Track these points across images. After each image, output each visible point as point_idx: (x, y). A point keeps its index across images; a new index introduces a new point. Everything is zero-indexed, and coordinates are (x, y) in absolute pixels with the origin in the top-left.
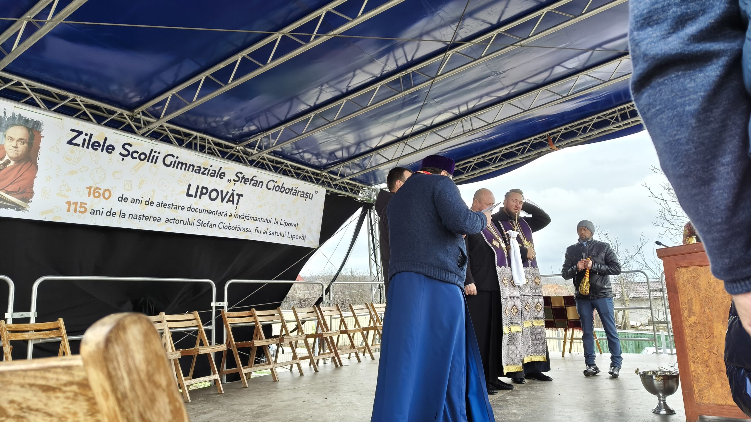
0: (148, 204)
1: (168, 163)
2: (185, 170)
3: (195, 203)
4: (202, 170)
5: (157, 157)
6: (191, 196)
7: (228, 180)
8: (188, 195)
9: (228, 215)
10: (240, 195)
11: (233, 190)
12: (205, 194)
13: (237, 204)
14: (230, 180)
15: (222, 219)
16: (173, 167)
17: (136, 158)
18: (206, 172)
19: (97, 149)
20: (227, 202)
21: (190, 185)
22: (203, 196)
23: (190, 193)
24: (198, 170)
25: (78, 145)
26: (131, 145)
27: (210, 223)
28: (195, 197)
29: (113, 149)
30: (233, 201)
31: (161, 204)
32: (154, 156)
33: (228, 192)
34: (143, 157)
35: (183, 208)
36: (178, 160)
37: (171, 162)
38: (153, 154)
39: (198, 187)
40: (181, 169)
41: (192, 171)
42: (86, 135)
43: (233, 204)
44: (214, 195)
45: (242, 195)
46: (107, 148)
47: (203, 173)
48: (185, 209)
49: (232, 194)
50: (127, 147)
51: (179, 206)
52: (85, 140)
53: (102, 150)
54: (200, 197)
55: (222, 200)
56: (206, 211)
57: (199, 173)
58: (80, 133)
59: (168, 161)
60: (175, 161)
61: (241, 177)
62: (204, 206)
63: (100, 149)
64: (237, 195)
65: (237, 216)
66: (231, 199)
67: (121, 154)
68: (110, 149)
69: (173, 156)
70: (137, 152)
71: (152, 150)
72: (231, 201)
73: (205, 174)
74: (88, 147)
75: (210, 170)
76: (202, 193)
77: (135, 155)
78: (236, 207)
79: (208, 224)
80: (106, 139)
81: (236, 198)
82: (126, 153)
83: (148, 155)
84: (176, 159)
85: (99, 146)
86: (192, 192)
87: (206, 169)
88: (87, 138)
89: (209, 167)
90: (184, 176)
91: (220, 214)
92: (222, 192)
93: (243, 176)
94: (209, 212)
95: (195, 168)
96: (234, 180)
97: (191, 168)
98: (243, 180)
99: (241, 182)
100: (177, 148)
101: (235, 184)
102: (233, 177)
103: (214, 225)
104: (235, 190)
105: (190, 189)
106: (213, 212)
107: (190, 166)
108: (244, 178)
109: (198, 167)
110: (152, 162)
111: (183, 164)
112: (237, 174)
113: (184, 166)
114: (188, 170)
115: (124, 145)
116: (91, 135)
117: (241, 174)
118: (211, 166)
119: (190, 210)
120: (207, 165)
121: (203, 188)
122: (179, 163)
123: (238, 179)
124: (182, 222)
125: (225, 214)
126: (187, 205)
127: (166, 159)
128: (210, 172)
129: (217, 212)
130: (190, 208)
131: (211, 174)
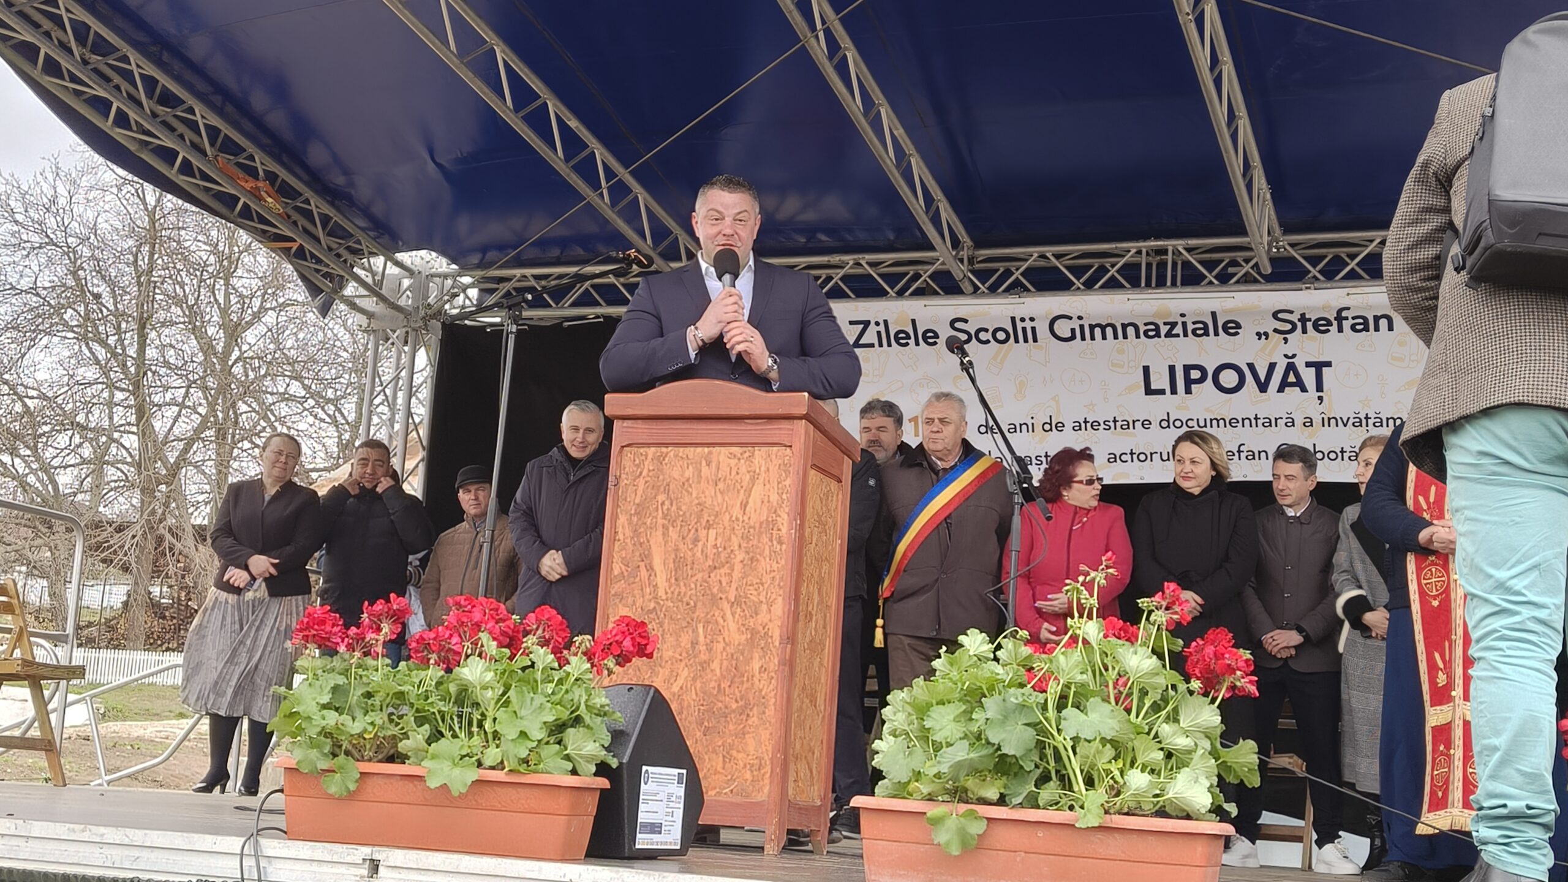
0: (1051, 430)
1: (1069, 335)
2: (1116, 337)
3: (1179, 408)
4: (1164, 329)
5: (1033, 329)
6: (1162, 392)
7: (1259, 334)
8: (1149, 391)
9: (1299, 422)
10: (1319, 367)
11: (1286, 356)
12: (1201, 381)
13: (1319, 387)
14: (1266, 334)
15: (1281, 434)
16: (1083, 338)
17: (988, 342)
18: (1178, 330)
19: (907, 344)
20: (1281, 390)
21: (1146, 370)
22: (1194, 387)
23: (1154, 386)
24: (1153, 331)
25: (872, 345)
26: (966, 321)
27: (1242, 448)
28: (1174, 391)
29: (936, 336)
30: (1300, 384)
31: (1083, 425)
32: (1024, 329)
33: (1272, 367)
34: (1001, 336)
35: (1146, 424)
36: (1086, 323)
37: (1073, 330)
38: (1019, 325)
39: (1172, 369)
40: (1104, 338)
41: (1138, 336)
42: (877, 324)
43: (1304, 389)
44: (1229, 378)
45: (1328, 364)
46: (925, 339)
47: (1169, 335)
48: (1155, 425)
49: (1291, 367)
50: (958, 325)
51: (1134, 422)
52: (879, 333)
53: (917, 344)
54: (1188, 391)
55: (1263, 387)
56: (1218, 421)
57: (1158, 335)
58: (866, 324)
59: (1063, 328)
60: (1082, 327)
61: (1296, 321)
62: (1207, 410)
63: (912, 341)
64: (1308, 365)
65: (1327, 421)
66: (1292, 378)
68: (930, 337)
69: (1070, 318)
70: (986, 330)
71: (1013, 319)
72: (1292, 385)
73: (1178, 335)
74: (889, 345)
75: (1184, 324)
76: (1189, 383)
77: (983, 336)
78: (1320, 398)
79: (1239, 452)
80: (913, 321)
81: (1308, 376)
82: (963, 337)
83: (1011, 331)
84: (1081, 322)
85: (908, 337)
86: (1160, 380)
87: (1173, 325)
88: (882, 328)
89: (1180, 320)
90: (1121, 352)
91: (1269, 423)
92: (1251, 366)
93: (1303, 315)
94: (1230, 423)
95: (1142, 329)
96: (1276, 331)
97: (1131, 330)
98: (1309, 325)
99: (1304, 331)
100: (1074, 298)
101: (1286, 340)
102: (1271, 325)
103: (1260, 452)
104: (1294, 356)
105: (1152, 378)
106: (1243, 420)
107: (1124, 327)
108: (1310, 320)
109: (1146, 324)
110: (1026, 341)
111: (1103, 328)
112: (1275, 315)
113: (1109, 330)
114: (1125, 337)
115: (952, 323)
116: (886, 322)
117: (1291, 312)
118: (1183, 315)
119: (1169, 426)
120: (1170, 315)
121: (1187, 369)
122: (1092, 328)
123: (1289, 327)
124: (1156, 457)
125: (1285, 421)
126: (1156, 416)
127: (1056, 326)
128: (1190, 327)
129: (1256, 418)
130: (1168, 421)
131: (1194, 332)
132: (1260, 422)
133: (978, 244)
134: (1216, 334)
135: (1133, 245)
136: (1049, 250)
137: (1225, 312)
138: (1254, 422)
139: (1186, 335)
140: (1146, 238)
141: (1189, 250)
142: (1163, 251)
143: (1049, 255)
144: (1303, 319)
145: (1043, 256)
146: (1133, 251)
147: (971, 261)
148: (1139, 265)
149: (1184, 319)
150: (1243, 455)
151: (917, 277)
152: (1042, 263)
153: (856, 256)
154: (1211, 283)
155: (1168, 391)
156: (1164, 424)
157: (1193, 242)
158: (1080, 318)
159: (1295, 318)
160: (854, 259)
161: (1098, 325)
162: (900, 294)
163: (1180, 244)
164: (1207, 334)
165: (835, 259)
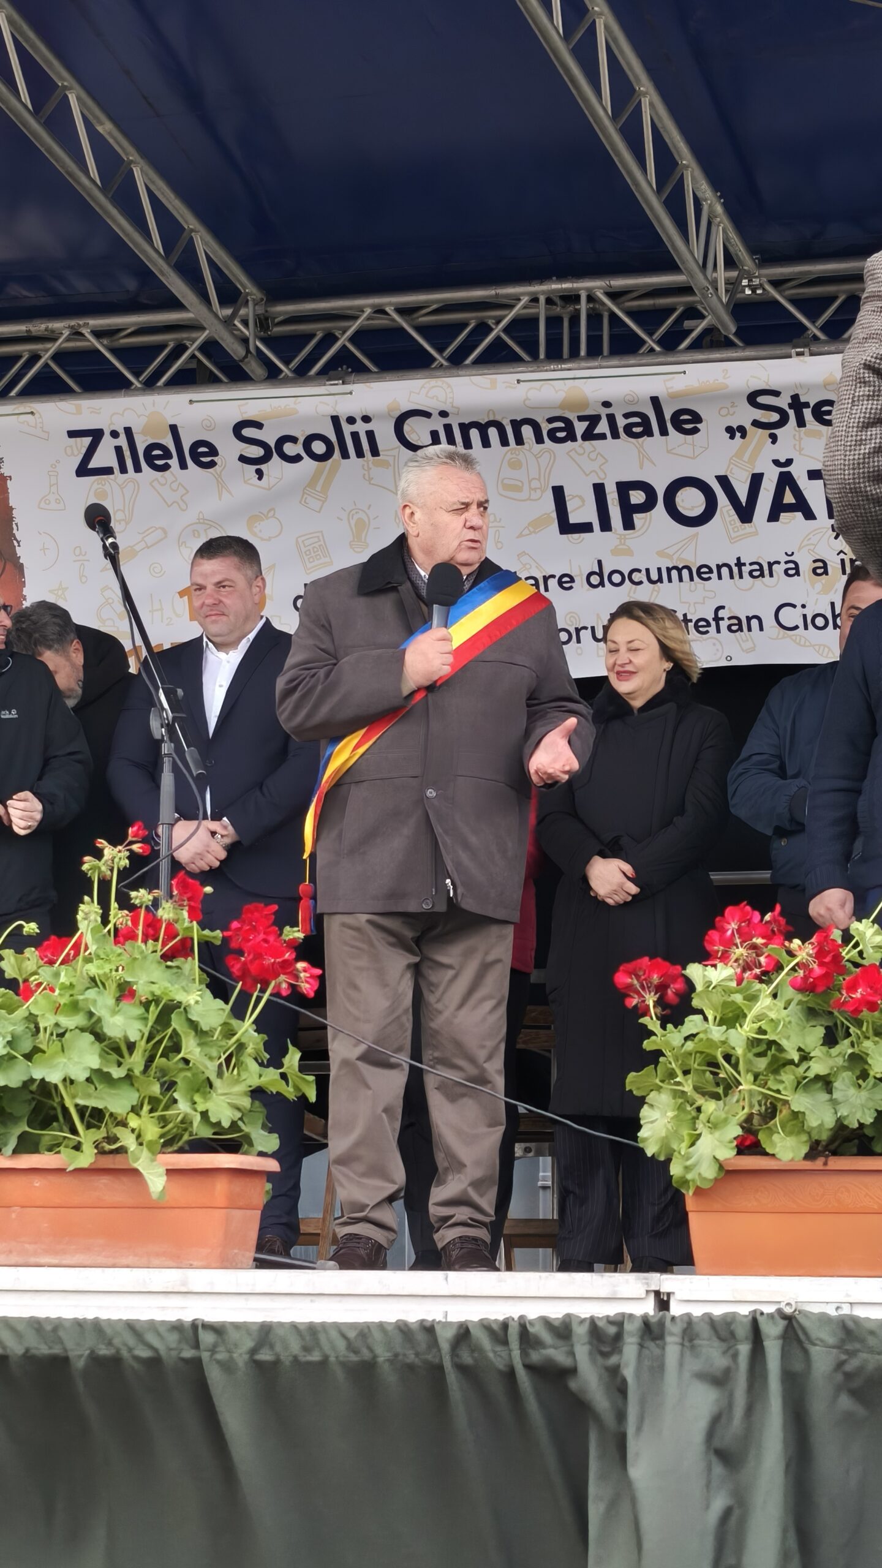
2: (504, 442)
3: (616, 552)
4: (580, 428)
5: (370, 435)
6: (586, 528)
7: (731, 431)
8: (566, 527)
9: (806, 566)
11: (776, 462)
12: (649, 505)
14: (742, 430)
15: (779, 588)
17: (297, 459)
18: (603, 427)
19: (167, 466)
20: (773, 517)
21: (559, 493)
22: (638, 518)
23: (573, 519)
24: (563, 431)
25: (108, 471)
26: (258, 425)
27: (721, 614)
28: (606, 526)
29: (213, 451)
30: (803, 507)
32: (355, 436)
33: (756, 480)
34: (318, 447)
35: (565, 582)
36: (453, 421)
37: (434, 433)
38: (347, 429)
39: (599, 490)
40: (486, 443)
41: (539, 440)
42: (115, 434)
43: (809, 515)
44: (691, 502)
46: (196, 457)
47: (589, 435)
48: (580, 583)
49: (786, 481)
50: (247, 432)
51: (546, 579)
52: (119, 450)
53: (183, 465)
54: (628, 525)
55: (745, 513)
56: (679, 570)
57: (572, 437)
58: (96, 435)
59: (418, 433)
60: (448, 428)
61: (786, 408)
62: (661, 554)
63: (174, 462)
64: (813, 475)
66: (789, 498)
67: (243, 459)
68: (204, 454)
69: (427, 415)
70: (294, 440)
71: (335, 420)
72: (790, 508)
73: (603, 436)
74: (138, 469)
75: (611, 419)
76: (628, 511)
77: (289, 449)
79: (717, 619)
80: (174, 429)
81: (814, 493)
82: (256, 452)
83: (333, 438)
84: (446, 421)
85: (167, 454)
86: (582, 510)
87: (594, 420)
88: (122, 441)
89: (604, 412)
90: (515, 465)
91: (760, 571)
92: (724, 481)
93: (795, 398)
94: (699, 574)
95: (545, 427)
96: (756, 424)
97: (527, 431)
98: (807, 413)
99: (801, 423)
100: (433, 382)
101: (774, 439)
102: (746, 415)
103: (749, 619)
104: (789, 462)
105: (570, 506)
106: (719, 567)
107: (517, 425)
108: (807, 405)
109: (550, 420)
110: (360, 454)
111: (483, 428)
112: (752, 398)
113: (493, 433)
114: (520, 441)
115: (238, 429)
116: (128, 431)
117: (776, 393)
118: (607, 404)
119: (602, 584)
120: (585, 404)
121: (624, 488)
122: (465, 428)
123: (775, 417)
124: (586, 635)
125: (783, 566)
126: (580, 567)
127: (406, 428)
128: (621, 422)
129: (740, 564)
130: (600, 574)
131: (628, 429)
132: (746, 569)
133: (275, 294)
134: (664, 432)
135: (523, 291)
136: (390, 302)
137: (674, 397)
138: (735, 570)
139: (615, 435)
140: (542, 276)
141: (614, 295)
142: (572, 298)
143: (388, 309)
144: (797, 404)
145: (380, 311)
146: (525, 300)
147: (263, 322)
148: (535, 320)
149: (609, 411)
150: (724, 625)
151: (180, 349)
152: (380, 322)
153: (73, 323)
154: (652, 350)
155: (596, 526)
156: (595, 580)
157: (619, 283)
158: (444, 414)
159: (783, 402)
160: (72, 327)
161: (475, 425)
162: (150, 385)
163: (597, 285)
164: (648, 432)
165: (39, 327)
